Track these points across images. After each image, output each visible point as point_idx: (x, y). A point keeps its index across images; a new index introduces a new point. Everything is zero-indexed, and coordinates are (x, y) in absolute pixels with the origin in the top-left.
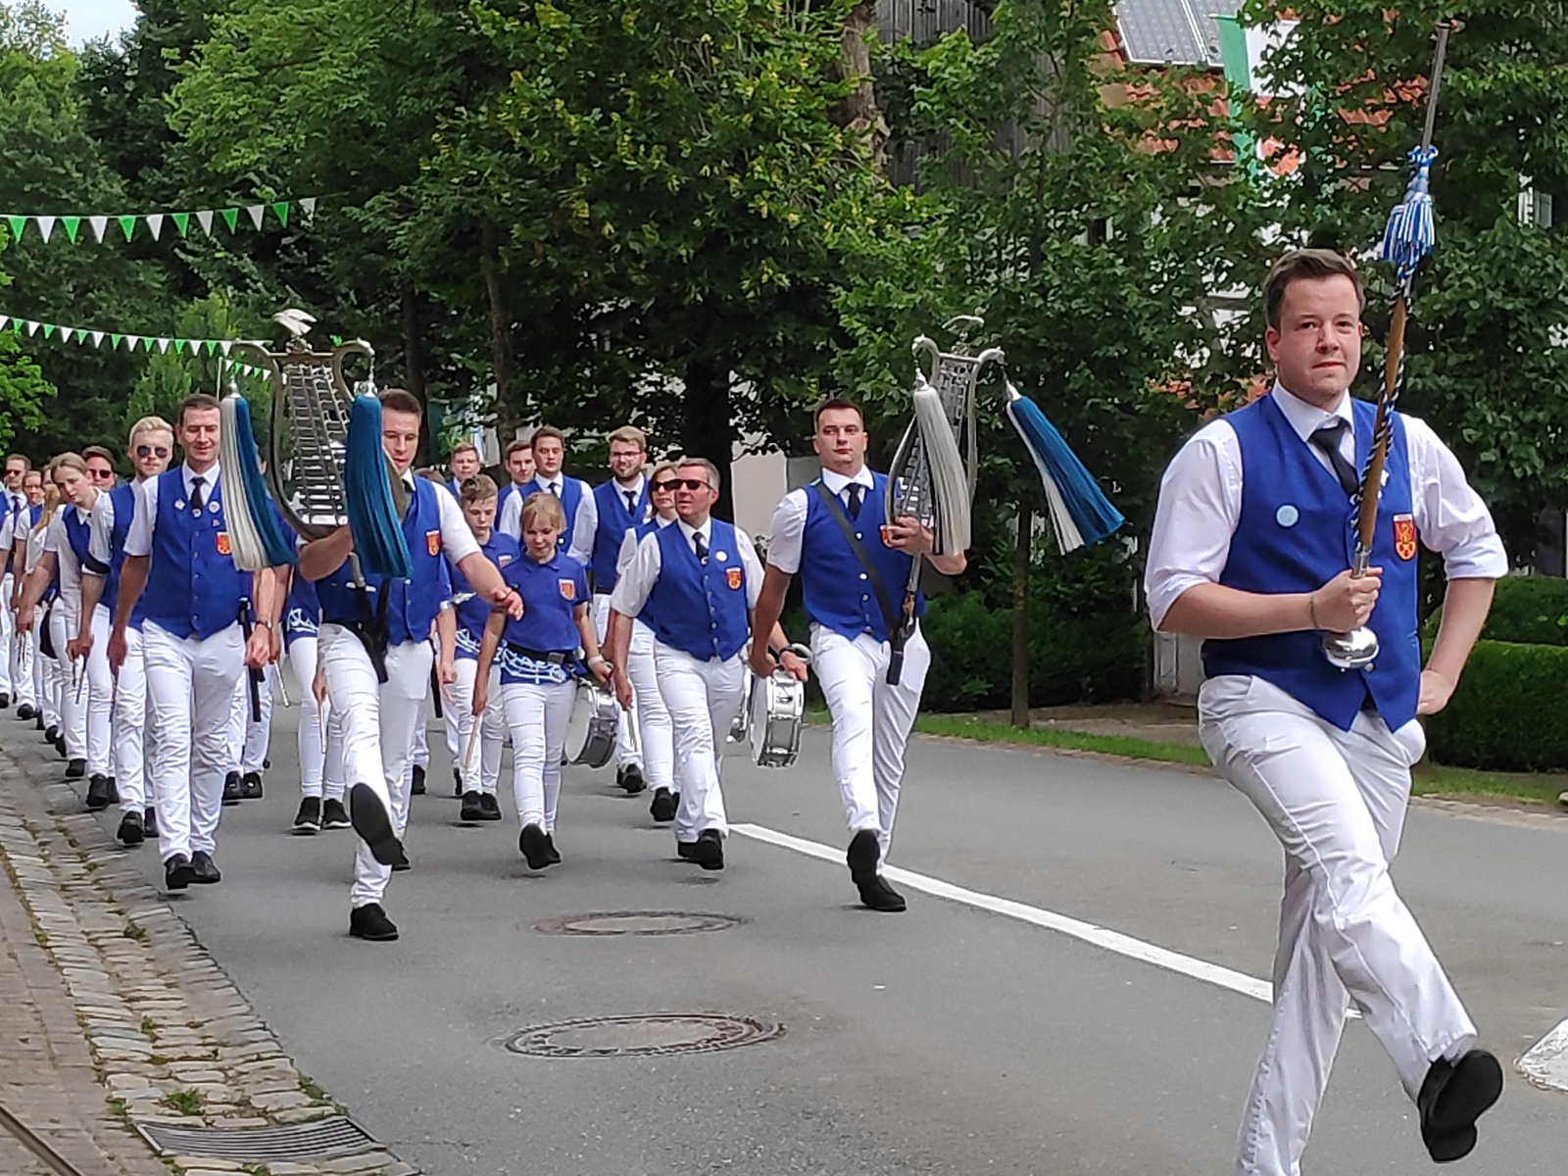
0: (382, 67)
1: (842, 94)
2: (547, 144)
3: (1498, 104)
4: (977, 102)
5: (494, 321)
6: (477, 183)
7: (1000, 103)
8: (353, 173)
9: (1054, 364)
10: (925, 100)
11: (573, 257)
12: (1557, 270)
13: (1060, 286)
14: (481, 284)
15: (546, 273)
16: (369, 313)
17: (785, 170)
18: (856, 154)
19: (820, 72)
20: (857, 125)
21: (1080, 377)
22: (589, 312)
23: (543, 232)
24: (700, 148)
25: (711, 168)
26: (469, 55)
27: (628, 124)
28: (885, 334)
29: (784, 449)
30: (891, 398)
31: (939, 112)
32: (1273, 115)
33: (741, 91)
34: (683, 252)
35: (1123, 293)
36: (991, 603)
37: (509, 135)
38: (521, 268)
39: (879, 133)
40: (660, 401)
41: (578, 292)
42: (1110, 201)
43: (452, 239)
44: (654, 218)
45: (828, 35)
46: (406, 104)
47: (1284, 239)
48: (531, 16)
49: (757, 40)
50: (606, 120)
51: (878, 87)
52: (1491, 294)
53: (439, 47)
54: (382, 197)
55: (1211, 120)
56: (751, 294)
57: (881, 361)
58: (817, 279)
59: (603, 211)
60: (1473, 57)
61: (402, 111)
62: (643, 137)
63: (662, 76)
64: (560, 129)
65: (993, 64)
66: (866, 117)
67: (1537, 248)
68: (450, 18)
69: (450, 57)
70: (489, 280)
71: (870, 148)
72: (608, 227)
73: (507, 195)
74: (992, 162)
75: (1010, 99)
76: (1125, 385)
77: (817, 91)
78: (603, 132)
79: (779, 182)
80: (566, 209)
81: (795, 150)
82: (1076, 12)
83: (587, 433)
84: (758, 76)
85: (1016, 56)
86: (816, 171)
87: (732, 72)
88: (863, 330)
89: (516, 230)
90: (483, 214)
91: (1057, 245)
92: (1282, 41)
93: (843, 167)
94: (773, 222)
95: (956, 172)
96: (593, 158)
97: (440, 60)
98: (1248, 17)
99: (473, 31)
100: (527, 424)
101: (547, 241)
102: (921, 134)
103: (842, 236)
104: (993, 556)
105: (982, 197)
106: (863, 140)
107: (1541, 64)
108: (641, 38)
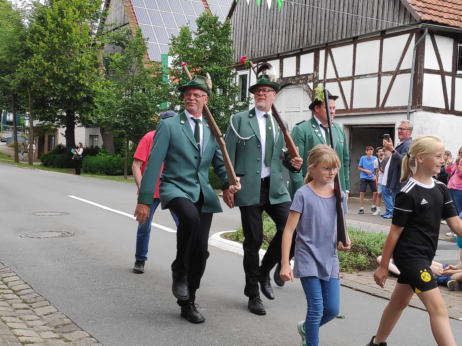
0: (9, 51)
1: (97, 62)
2: (40, 68)
3: (213, 73)
4: (121, 65)
5: (29, 100)
6: (27, 74)
7: (125, 66)
8: (3, 71)
9: (134, 114)
10: (112, 65)
11: (45, 89)
12: (222, 102)
13: (135, 100)
14: (27, 93)
15: (40, 92)
16: (6, 97)
17: (86, 75)
18: (99, 74)
19: (93, 58)
20: (100, 68)
21: (138, 117)
22: (48, 99)
23: (39, 84)
24: (70, 70)
25: (72, 74)
26: (26, 50)
27: (56, 65)
28: (103, 107)
29: (85, 127)
30: (104, 118)
31: (114, 67)
32: (174, 72)
33: (78, 60)
34: (66, 89)
35: (146, 102)
36: (122, 156)
37: (33, 65)
38: (35, 91)
39: (104, 70)
40: (61, 117)
41: (46, 95)
42: (145, 85)
43: (22, 84)
44: (61, 83)
45: (95, 51)
46: (14, 58)
47: (175, 94)
48: (38, 44)
49: (81, 51)
50: (52, 64)
51: (104, 61)
52: (210, 106)
53: (20, 48)
54: (8, 75)
55: (163, 72)
56: (79, 98)
57: (102, 112)
58: (91, 96)
59: (51, 80)
60: (209, 64)
61: (13, 60)
62: (59, 68)
63: (63, 56)
64: (43, 65)
65: (124, 59)
66: (102, 67)
67: (219, 98)
68: (23, 43)
69: (22, 50)
70: (29, 92)
71: (102, 73)
72: (52, 84)
73: (33, 77)
74: (124, 77)
75: (128, 65)
76: (147, 118)
77: (93, 61)
78: (51, 66)
79: (84, 77)
80: (44, 80)
81: (88, 72)
82: (140, 51)
83: (47, 122)
84: (81, 58)
85: (129, 57)
86: (92, 76)
87: (76, 57)
88: (99, 106)
89: (34, 83)
90: (28, 80)
91: (135, 92)
92: (176, 59)
93: (97, 76)
94: (83, 85)
95: (118, 78)
96: (49, 71)
97: (20, 51)
98: (170, 54)
99: (27, 46)
100: (36, 120)
101: (40, 85)
102: (112, 70)
103: (96, 88)
104: (123, 148)
105: (122, 83)
106: (101, 71)
107: (221, 66)
108: (59, 49)
